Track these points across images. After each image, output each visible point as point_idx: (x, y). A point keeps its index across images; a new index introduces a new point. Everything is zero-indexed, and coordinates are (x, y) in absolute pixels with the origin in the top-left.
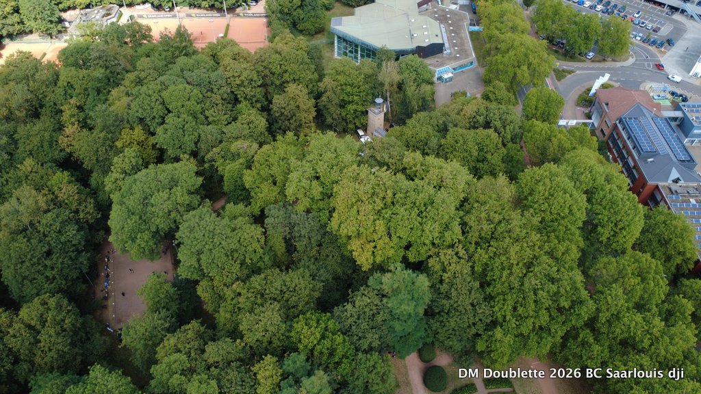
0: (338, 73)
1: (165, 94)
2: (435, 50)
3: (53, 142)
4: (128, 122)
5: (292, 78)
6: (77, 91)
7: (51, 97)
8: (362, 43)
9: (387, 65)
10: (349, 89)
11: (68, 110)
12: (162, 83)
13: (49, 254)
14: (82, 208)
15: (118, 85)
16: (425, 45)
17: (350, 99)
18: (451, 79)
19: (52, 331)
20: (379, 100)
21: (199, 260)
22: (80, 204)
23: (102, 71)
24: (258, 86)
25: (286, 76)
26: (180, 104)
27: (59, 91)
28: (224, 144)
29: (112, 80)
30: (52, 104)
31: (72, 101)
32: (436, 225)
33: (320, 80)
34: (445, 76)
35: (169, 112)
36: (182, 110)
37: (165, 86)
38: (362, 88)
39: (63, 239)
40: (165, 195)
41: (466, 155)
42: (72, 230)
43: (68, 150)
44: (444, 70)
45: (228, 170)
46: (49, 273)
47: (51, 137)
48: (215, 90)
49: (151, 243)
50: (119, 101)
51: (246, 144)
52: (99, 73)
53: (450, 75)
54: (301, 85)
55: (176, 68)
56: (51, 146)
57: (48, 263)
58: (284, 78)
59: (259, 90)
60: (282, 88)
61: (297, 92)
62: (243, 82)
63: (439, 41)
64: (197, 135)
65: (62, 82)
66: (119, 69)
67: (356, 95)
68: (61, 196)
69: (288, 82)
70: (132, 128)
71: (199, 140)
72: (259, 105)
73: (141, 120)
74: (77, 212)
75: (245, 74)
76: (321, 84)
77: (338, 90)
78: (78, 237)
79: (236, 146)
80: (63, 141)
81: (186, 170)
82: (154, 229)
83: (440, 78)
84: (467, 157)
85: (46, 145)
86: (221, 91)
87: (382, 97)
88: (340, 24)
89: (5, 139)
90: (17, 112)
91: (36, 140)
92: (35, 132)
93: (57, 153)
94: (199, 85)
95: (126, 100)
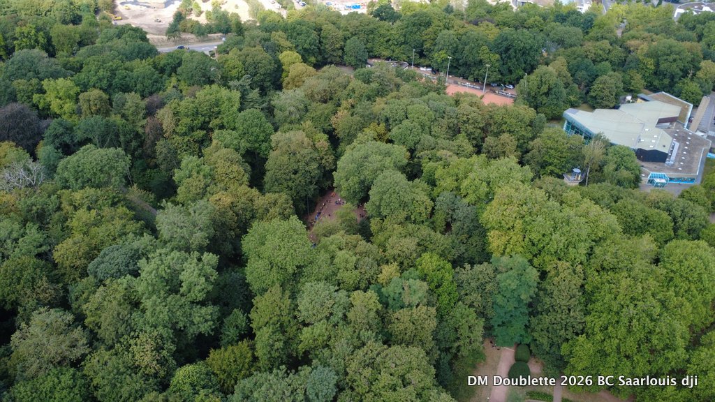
0: (549, 138)
1: (410, 107)
2: (657, 157)
3: (327, 118)
4: (378, 120)
5: (508, 129)
6: (356, 95)
7: (339, 93)
10: (552, 152)
11: (344, 104)
12: (412, 101)
13: (295, 172)
14: (326, 157)
15: (382, 96)
16: (647, 149)
17: (551, 161)
18: (663, 185)
19: (278, 210)
20: (577, 170)
22: (326, 155)
23: (377, 85)
24: (480, 128)
25: (504, 127)
26: (416, 116)
27: (346, 92)
28: (435, 150)
29: (381, 92)
30: (337, 99)
31: (350, 100)
33: (533, 139)
34: (657, 180)
35: (407, 118)
36: (417, 120)
37: (412, 103)
38: (564, 155)
39: (307, 169)
40: (380, 158)
42: (314, 165)
43: (334, 126)
44: (654, 175)
45: (427, 166)
46: (290, 183)
47: (328, 114)
48: (446, 117)
49: (356, 186)
50: (380, 106)
51: (449, 153)
52: (374, 85)
53: (664, 181)
54: (513, 137)
55: (426, 97)
56: (325, 120)
57: (293, 176)
58: (502, 128)
59: (479, 131)
60: (497, 134)
61: (508, 141)
62: (468, 119)
63: (665, 150)
64: (418, 138)
65: (349, 88)
66: (388, 89)
67: (558, 159)
68: (318, 145)
69: (504, 132)
70: (379, 124)
71: (418, 143)
72: (474, 142)
73: (387, 120)
74: (322, 158)
75: (473, 115)
76: (530, 143)
77: (543, 151)
78: (316, 172)
79: (440, 153)
80: (333, 119)
81: (400, 152)
82: (362, 178)
83: (651, 181)
85: (323, 118)
86: (450, 121)
87: (581, 169)
88: (574, 113)
89: (302, 107)
90: (316, 95)
91: (319, 113)
92: (320, 109)
93: (326, 125)
94: (436, 111)
95: (383, 105)
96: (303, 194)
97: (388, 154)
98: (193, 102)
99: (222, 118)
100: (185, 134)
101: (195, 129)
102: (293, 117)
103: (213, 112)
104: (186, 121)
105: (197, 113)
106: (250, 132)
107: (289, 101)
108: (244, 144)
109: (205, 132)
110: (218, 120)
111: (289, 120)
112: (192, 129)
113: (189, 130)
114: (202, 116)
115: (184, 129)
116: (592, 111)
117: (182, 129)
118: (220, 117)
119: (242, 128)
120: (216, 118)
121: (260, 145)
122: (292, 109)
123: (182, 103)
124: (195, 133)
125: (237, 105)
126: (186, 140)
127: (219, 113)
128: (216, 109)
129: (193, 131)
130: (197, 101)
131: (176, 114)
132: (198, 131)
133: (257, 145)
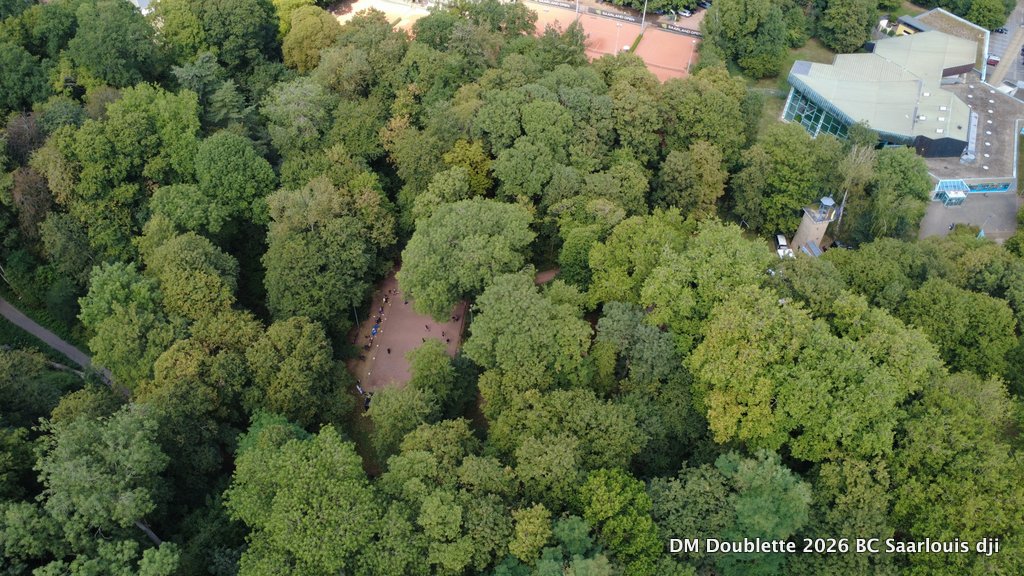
0: (777, 143)
1: (526, 108)
2: (950, 149)
3: (373, 132)
4: (468, 132)
5: (706, 132)
6: (422, 76)
7: (389, 74)
8: (831, 109)
9: (858, 151)
10: (785, 171)
11: (403, 97)
12: (528, 93)
13: (323, 269)
14: (378, 225)
15: (472, 80)
16: (933, 136)
17: (783, 187)
18: (960, 201)
20: (828, 201)
21: (494, 342)
22: (377, 219)
23: (459, 57)
24: (654, 131)
25: (698, 129)
26: (540, 127)
27: (401, 70)
28: (580, 197)
29: (467, 73)
30: (387, 84)
31: (412, 87)
32: (855, 418)
33: (746, 146)
34: (952, 195)
35: (524, 133)
36: (541, 136)
37: (529, 98)
38: (807, 175)
39: (344, 256)
40: (481, 240)
41: (943, 326)
42: (357, 249)
43: (386, 148)
44: (952, 185)
45: (574, 234)
46: (315, 293)
47: (373, 125)
48: (593, 121)
49: (443, 298)
50: (466, 103)
51: (610, 206)
52: (454, 59)
53: (961, 195)
54: (715, 147)
55: (551, 77)
56: (369, 136)
57: (319, 279)
58: (695, 129)
59: (653, 136)
60: (686, 143)
61: (707, 154)
62: (634, 119)
63: (960, 136)
64: (548, 175)
65: (407, 60)
66: (479, 61)
67: (794, 184)
68: (360, 203)
69: (698, 137)
70: (470, 142)
71: (548, 183)
72: (645, 158)
73: (485, 134)
74: (370, 228)
75: (642, 109)
76: (745, 153)
77: (769, 169)
78: (363, 260)
79: (595, 205)
80: (384, 134)
81: (518, 218)
82: (453, 281)
83: (941, 196)
84: (943, 331)
85: (364, 133)
86: (600, 125)
87: (835, 198)
88: (806, 72)
89: (322, 113)
90: (345, 83)
91: (355, 124)
92: (357, 113)
93: (372, 147)
94: (574, 108)
95: (475, 103)
96: (343, 305)
97: (497, 229)
98: (102, 131)
99: (168, 156)
100: (98, 196)
101: (116, 183)
102: (307, 137)
103: (146, 146)
104: (93, 171)
105: (114, 151)
106: (226, 183)
107: (293, 107)
108: (216, 214)
109: (137, 186)
110: (158, 159)
111: (299, 144)
112: (110, 184)
113: (104, 188)
114: (126, 155)
115: (93, 188)
116: (830, 62)
117: (87, 187)
118: (163, 153)
119: (207, 177)
120: (155, 155)
121: (250, 203)
122: (303, 122)
123: (80, 135)
124: (117, 191)
125: (195, 124)
126: (101, 207)
127: (160, 144)
128: (153, 139)
129: (113, 187)
130: (108, 129)
131: (70, 157)
132: (124, 187)
133: (243, 205)
